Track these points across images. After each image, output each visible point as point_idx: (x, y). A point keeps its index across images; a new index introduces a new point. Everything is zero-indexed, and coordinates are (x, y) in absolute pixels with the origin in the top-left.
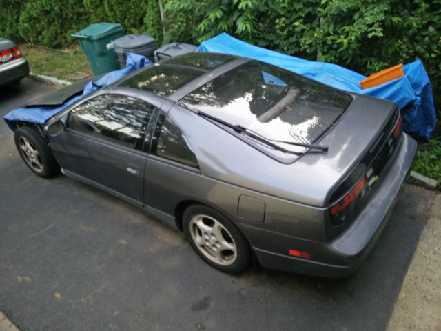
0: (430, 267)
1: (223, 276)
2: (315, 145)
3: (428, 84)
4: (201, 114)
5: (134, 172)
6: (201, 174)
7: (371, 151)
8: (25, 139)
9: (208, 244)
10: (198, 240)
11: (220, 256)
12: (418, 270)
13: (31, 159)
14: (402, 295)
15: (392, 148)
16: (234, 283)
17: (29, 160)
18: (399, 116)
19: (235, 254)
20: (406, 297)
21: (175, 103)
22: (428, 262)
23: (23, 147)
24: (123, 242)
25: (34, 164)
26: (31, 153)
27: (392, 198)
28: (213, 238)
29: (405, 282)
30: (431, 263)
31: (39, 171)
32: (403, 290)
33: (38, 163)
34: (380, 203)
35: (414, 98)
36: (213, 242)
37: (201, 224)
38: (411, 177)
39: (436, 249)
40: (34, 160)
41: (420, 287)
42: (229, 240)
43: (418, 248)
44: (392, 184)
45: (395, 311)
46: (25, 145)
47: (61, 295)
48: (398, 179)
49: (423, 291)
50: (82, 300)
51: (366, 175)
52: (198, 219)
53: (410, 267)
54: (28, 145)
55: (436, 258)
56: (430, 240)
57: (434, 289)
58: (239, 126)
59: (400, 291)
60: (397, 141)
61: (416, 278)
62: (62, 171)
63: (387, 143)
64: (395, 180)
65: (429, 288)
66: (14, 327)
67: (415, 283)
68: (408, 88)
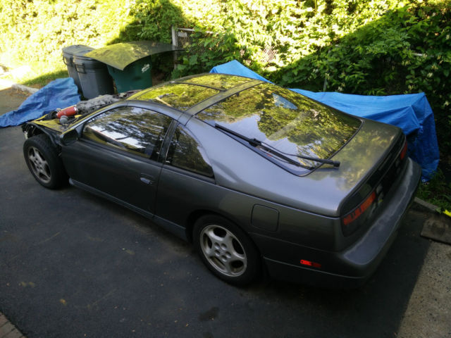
0: (436, 287)
1: (230, 288)
2: (328, 160)
3: (430, 116)
4: (218, 127)
5: (148, 181)
6: (216, 184)
7: (380, 169)
8: (34, 149)
9: (217, 255)
10: (207, 251)
11: (229, 267)
12: (424, 289)
13: (38, 170)
14: (408, 312)
15: (399, 169)
16: (242, 295)
17: (36, 170)
18: (405, 141)
19: (245, 266)
20: (412, 315)
21: (192, 116)
22: (433, 282)
23: (32, 157)
24: (130, 252)
25: (41, 175)
26: (40, 163)
27: (400, 216)
28: (224, 249)
29: (411, 300)
30: (437, 283)
31: (45, 181)
32: (409, 308)
33: (45, 174)
34: (388, 219)
35: (418, 126)
36: (222, 253)
37: (212, 234)
38: (415, 203)
39: (441, 270)
40: (42, 171)
41: (426, 306)
42: (240, 251)
43: (423, 269)
44: (400, 203)
45: (402, 327)
46: (34, 156)
47: (66, 301)
48: (404, 199)
49: (429, 309)
50: (89, 306)
51: (375, 191)
52: (209, 230)
53: (416, 287)
54: (37, 155)
55: (441, 279)
56: (435, 262)
57: (440, 308)
58: (255, 140)
59: (406, 308)
60: (403, 164)
61: (422, 297)
62: (71, 181)
63: (394, 164)
64: (402, 199)
65: (434, 307)
66: (17, 330)
67: (421, 302)
68: (412, 117)
